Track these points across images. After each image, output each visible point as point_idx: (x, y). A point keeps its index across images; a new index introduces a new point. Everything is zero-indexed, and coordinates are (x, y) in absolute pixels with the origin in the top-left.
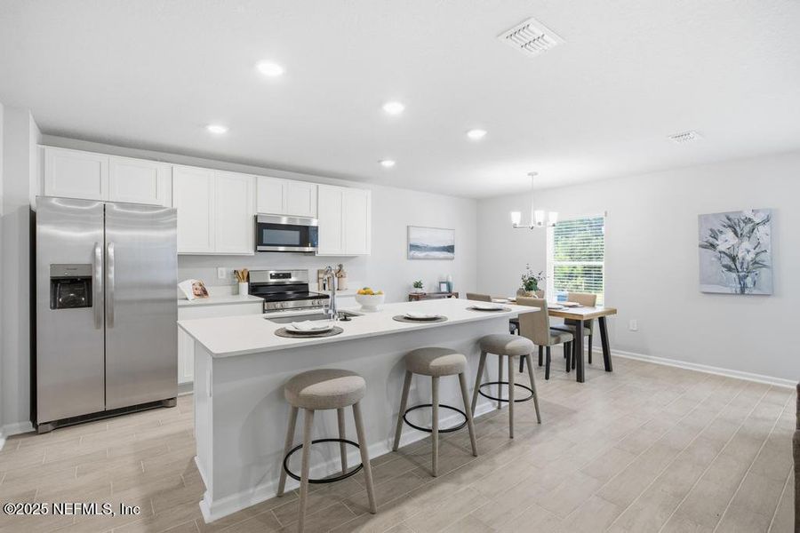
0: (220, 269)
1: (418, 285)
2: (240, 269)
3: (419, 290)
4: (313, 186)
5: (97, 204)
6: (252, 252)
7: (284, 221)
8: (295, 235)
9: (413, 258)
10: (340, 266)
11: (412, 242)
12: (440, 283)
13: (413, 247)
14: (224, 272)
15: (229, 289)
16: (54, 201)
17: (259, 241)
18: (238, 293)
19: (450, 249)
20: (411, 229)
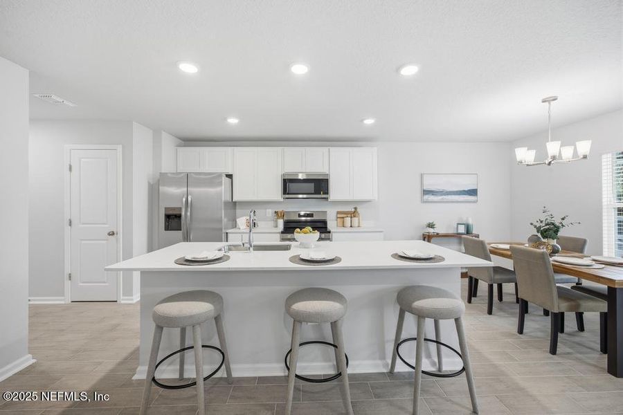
0: (267, 210)
1: (431, 226)
2: (279, 210)
3: (431, 230)
4: (327, 149)
5: (182, 175)
6: (282, 200)
7: (301, 177)
8: (311, 186)
9: (427, 202)
10: (356, 208)
11: (425, 188)
12: (458, 224)
13: (426, 192)
14: (270, 212)
15: (272, 223)
16: (169, 175)
17: (285, 191)
18: (277, 227)
19: (473, 192)
20: (425, 176)
